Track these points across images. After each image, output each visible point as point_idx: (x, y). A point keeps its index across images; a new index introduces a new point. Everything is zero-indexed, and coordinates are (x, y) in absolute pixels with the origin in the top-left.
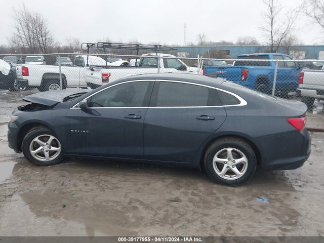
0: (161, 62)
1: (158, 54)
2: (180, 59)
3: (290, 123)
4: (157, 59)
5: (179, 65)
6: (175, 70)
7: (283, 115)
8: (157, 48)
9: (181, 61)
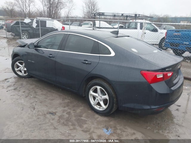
0: (139, 25)
1: (137, 20)
2: (153, 24)
3: (142, 74)
4: (136, 23)
5: (152, 28)
6: (149, 31)
7: (138, 67)
8: (136, 17)
9: (154, 25)
